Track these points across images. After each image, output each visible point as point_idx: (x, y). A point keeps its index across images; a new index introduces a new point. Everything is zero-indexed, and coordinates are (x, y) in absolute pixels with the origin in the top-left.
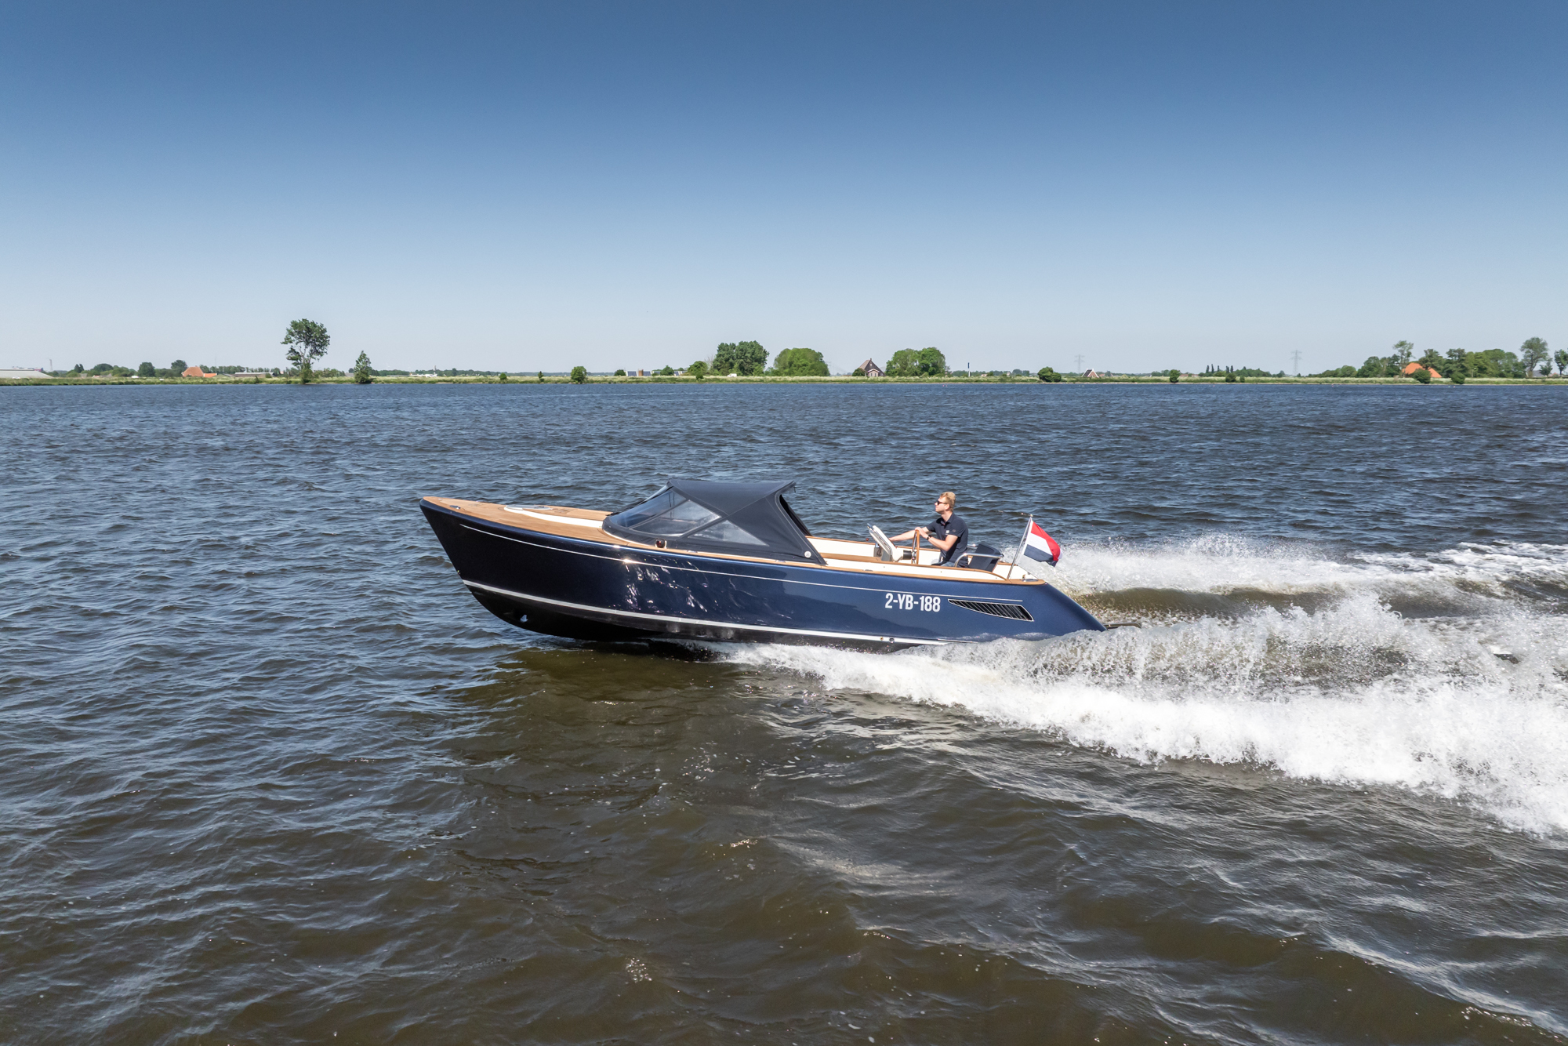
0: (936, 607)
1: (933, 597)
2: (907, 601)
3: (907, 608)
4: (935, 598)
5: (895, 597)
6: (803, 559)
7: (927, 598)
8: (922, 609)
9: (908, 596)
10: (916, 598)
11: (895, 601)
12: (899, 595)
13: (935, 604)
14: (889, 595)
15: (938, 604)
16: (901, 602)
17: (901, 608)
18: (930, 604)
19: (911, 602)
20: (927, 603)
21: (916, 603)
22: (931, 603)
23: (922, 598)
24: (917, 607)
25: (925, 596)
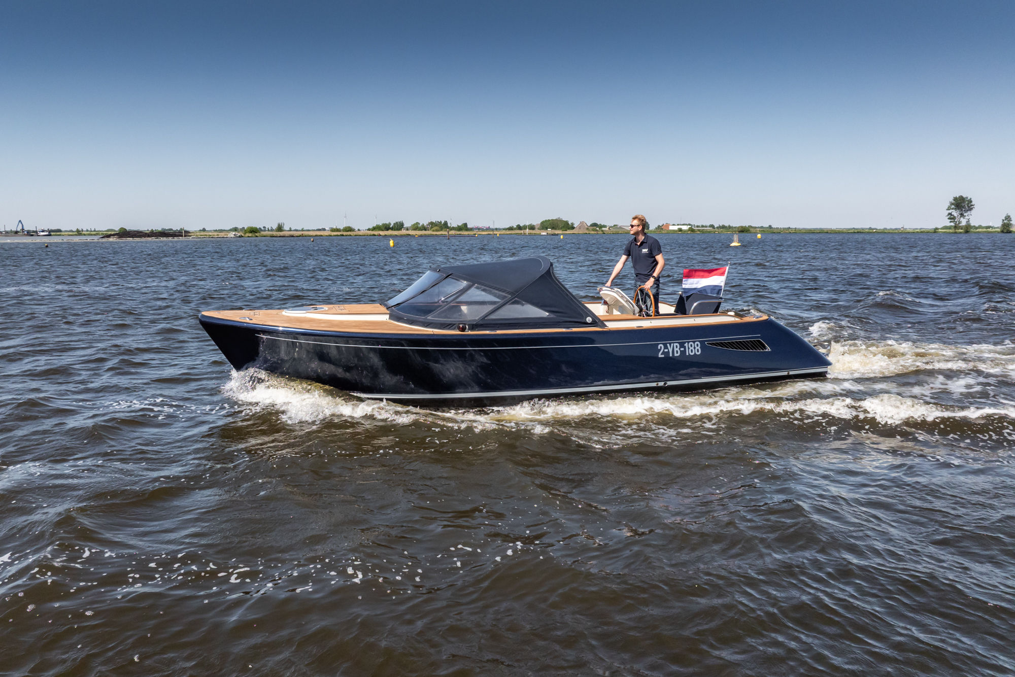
0: (698, 351)
1: (694, 342)
2: (674, 349)
3: (676, 355)
4: (696, 343)
5: (666, 347)
6: (586, 324)
7: (690, 343)
8: (687, 354)
9: (675, 344)
10: (682, 345)
11: (666, 350)
12: (668, 345)
13: (697, 348)
14: (661, 346)
15: (699, 348)
16: (671, 351)
17: (671, 355)
18: (692, 348)
19: (678, 349)
20: (691, 348)
21: (682, 349)
22: (694, 348)
23: (686, 345)
24: (683, 353)
25: (688, 342)
